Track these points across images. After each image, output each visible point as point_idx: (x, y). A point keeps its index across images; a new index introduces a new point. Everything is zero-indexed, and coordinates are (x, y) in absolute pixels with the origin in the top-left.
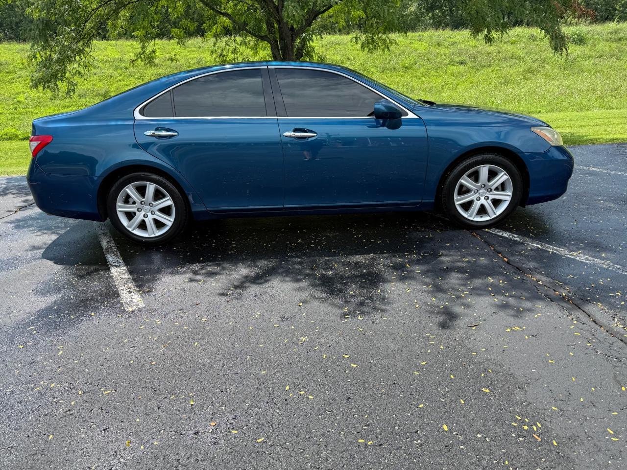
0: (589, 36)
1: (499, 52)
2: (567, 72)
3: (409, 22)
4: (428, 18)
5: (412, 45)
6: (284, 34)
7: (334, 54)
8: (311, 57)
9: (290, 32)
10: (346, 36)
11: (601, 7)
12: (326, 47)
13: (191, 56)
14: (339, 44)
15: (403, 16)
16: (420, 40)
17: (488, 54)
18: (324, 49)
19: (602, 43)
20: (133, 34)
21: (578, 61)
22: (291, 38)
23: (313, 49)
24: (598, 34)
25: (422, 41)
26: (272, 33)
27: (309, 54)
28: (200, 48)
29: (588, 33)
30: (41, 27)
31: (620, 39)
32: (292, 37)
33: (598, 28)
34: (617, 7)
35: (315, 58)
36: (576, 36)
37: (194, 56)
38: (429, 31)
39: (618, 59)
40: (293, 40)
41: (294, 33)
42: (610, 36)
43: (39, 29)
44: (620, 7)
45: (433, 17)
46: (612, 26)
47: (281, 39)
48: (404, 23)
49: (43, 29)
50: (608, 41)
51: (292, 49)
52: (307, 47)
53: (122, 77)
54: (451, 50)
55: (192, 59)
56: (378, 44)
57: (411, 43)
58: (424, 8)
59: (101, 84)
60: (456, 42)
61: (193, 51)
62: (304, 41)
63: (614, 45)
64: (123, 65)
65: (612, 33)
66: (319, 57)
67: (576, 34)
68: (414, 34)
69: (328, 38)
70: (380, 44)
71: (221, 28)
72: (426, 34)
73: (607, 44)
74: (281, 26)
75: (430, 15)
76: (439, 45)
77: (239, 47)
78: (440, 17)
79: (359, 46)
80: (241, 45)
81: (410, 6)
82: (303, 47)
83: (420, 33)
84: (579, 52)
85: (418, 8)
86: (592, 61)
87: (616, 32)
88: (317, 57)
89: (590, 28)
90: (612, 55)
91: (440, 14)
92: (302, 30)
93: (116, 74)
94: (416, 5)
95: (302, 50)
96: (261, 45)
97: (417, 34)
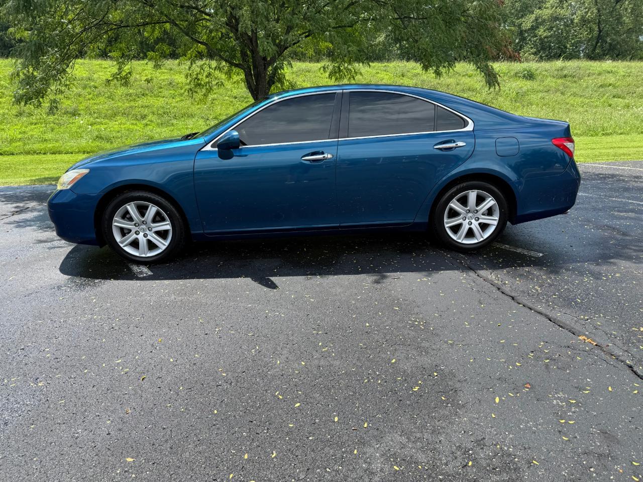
0: (538, 72)
1: (458, 85)
2: (518, 104)
3: (377, 51)
4: (396, 49)
5: (378, 75)
6: (257, 63)
7: (304, 81)
8: (282, 83)
9: (263, 62)
10: (316, 64)
11: (555, 45)
12: (298, 74)
13: (162, 78)
14: (309, 72)
15: (372, 46)
16: (385, 71)
17: (448, 86)
18: (294, 76)
19: (549, 79)
20: (109, 55)
21: (527, 95)
22: (263, 67)
23: (284, 76)
24: (546, 71)
25: (388, 72)
26: (246, 61)
27: (281, 81)
28: (171, 69)
29: (536, 70)
30: (33, 49)
31: (565, 76)
32: (265, 66)
33: (546, 65)
34: (568, 46)
35: (286, 84)
36: (526, 72)
37: (166, 77)
38: (395, 62)
39: (563, 93)
40: (265, 69)
41: (266, 63)
42: (556, 72)
43: (31, 51)
44: (570, 46)
45: (401, 48)
46: (559, 63)
47: (255, 67)
48: (373, 52)
49: (35, 51)
50: (554, 77)
51: (265, 76)
52: (278, 74)
53: (91, 96)
54: (414, 81)
55: (164, 80)
56: (344, 74)
57: (378, 73)
58: (392, 38)
59: (69, 102)
60: (419, 74)
61: (164, 73)
62: (276, 69)
63: (560, 81)
64: (93, 83)
65: (558, 70)
66: (290, 83)
67: (526, 70)
68: (380, 64)
69: (298, 65)
70: (346, 74)
71: (197, 53)
72: (392, 65)
73: (554, 80)
74: (254, 55)
75: (398, 45)
76: (403, 76)
77: (213, 71)
78: (407, 48)
79: (327, 74)
80: (215, 70)
81: (379, 36)
82: (275, 75)
83: (386, 64)
84: (529, 86)
85: (386, 38)
86: (540, 95)
87: (562, 69)
88: (288, 83)
89: (539, 65)
90: (557, 90)
91: (407, 46)
92: (273, 60)
93: (83, 92)
94: (384, 36)
95: (274, 78)
96: (234, 70)
97: (383, 65)
